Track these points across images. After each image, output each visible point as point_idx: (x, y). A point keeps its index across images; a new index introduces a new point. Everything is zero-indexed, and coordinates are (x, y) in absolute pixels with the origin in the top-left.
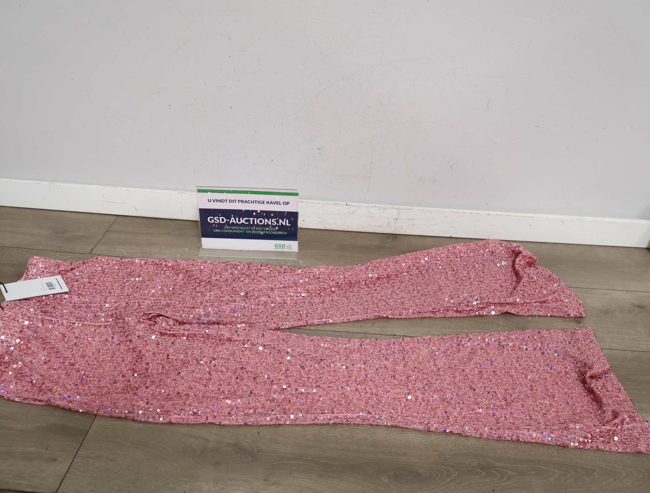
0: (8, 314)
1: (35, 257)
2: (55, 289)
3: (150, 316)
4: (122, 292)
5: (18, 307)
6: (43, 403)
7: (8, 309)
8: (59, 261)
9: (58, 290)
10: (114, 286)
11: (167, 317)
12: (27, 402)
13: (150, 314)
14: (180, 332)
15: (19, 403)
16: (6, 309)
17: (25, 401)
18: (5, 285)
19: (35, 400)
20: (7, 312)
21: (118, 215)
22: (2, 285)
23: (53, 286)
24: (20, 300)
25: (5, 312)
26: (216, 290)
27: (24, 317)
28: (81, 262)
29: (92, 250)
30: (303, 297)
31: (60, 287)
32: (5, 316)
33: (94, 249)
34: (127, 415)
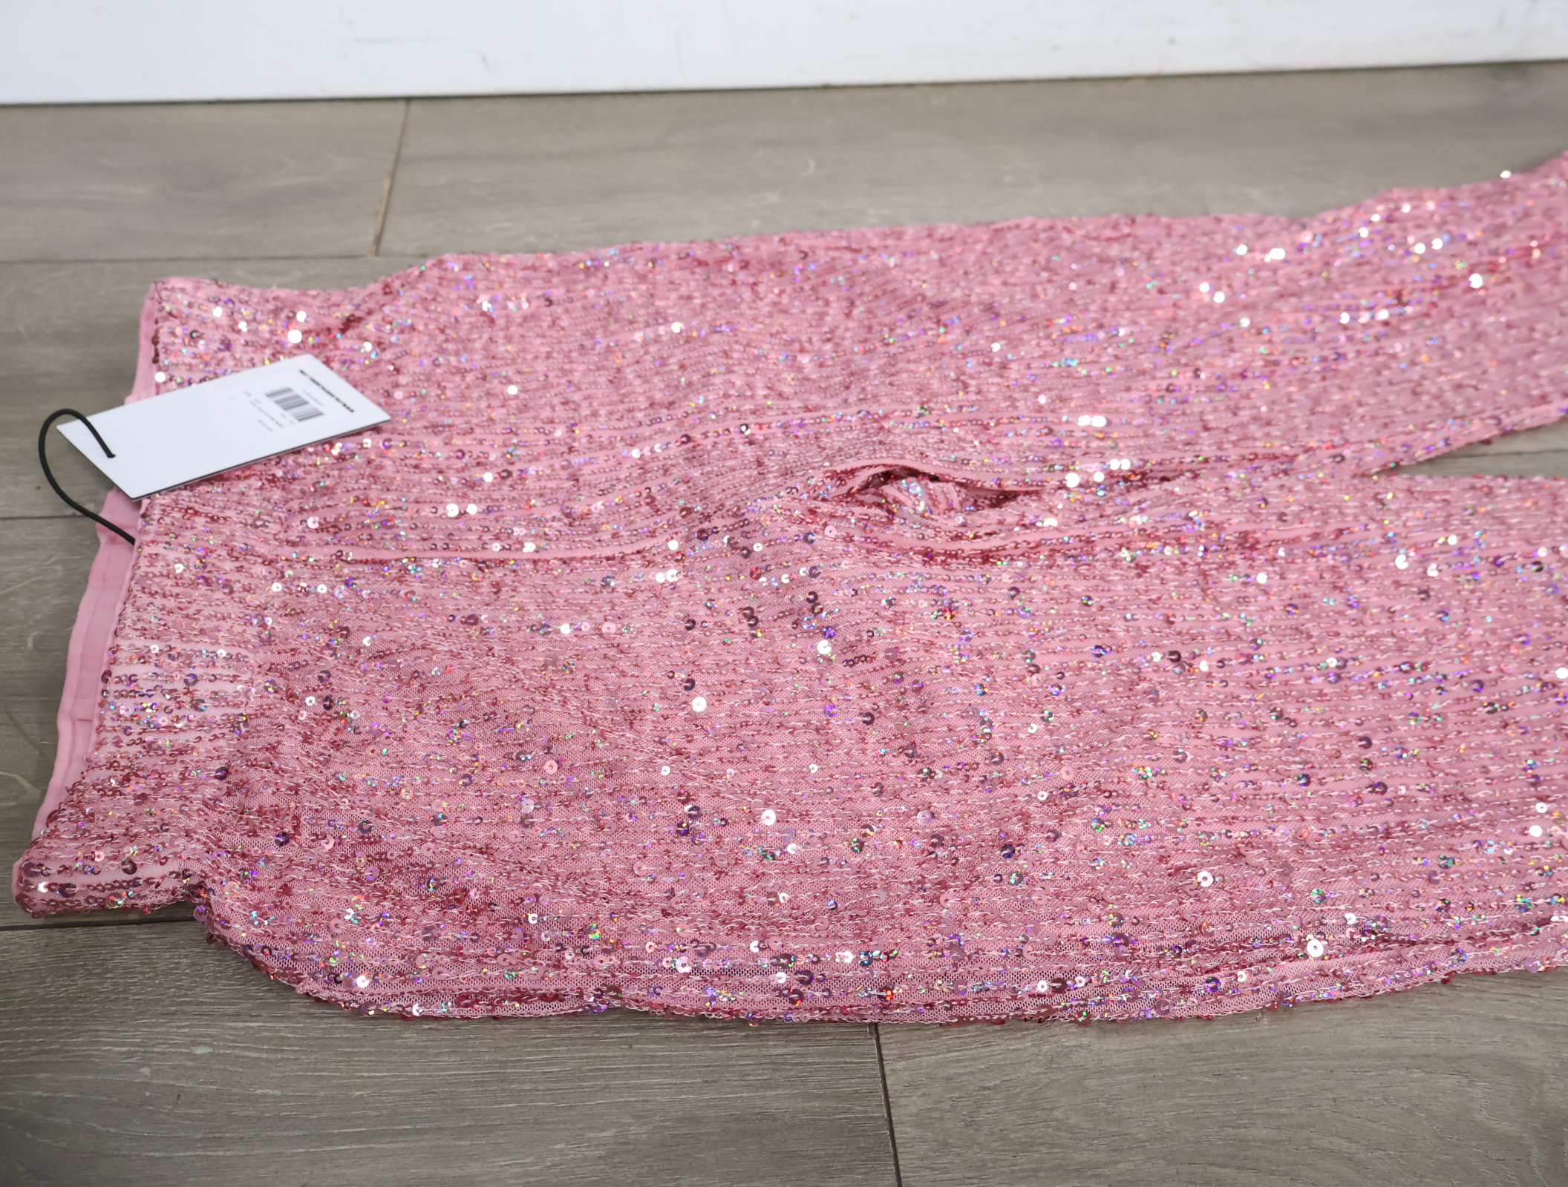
0: (164, 558)
1: (176, 282)
2: (319, 414)
3: (856, 483)
4: (625, 395)
5: (200, 521)
6: (566, 1007)
7: (158, 533)
8: (283, 293)
9: (334, 422)
10: (571, 371)
11: (934, 479)
12: (480, 1010)
13: (852, 472)
14: (1019, 540)
15: (434, 1025)
16: (147, 538)
17: (467, 1012)
18: (90, 419)
19: (521, 996)
20: (158, 549)
21: (408, 99)
22: (79, 423)
23: (306, 403)
24: (190, 485)
25: (147, 550)
26: (1026, 337)
27: (244, 564)
28: (376, 287)
29: (378, 240)
30: (1386, 323)
31: (340, 406)
32: (156, 570)
33: (388, 236)
34: (1048, 1001)
